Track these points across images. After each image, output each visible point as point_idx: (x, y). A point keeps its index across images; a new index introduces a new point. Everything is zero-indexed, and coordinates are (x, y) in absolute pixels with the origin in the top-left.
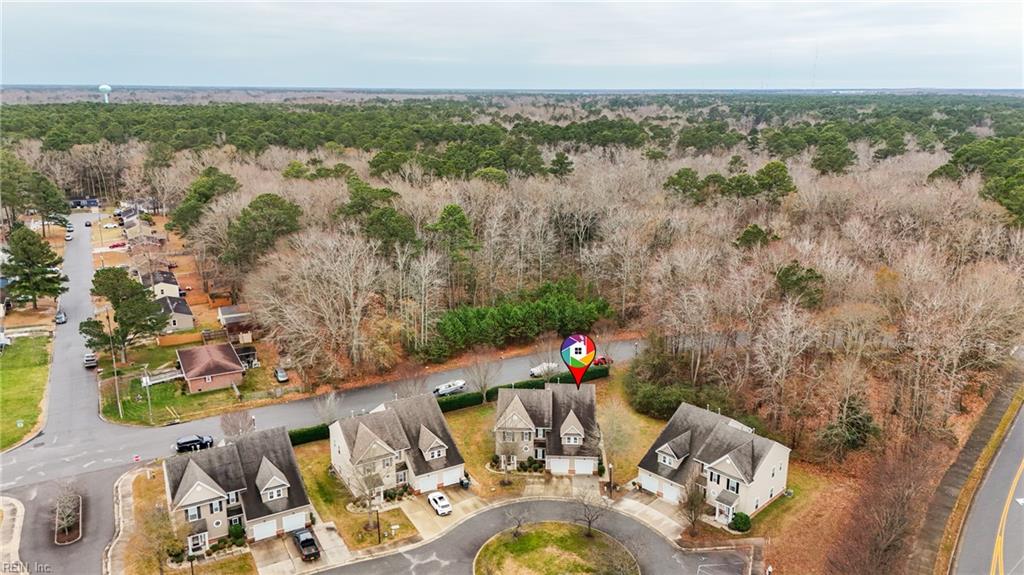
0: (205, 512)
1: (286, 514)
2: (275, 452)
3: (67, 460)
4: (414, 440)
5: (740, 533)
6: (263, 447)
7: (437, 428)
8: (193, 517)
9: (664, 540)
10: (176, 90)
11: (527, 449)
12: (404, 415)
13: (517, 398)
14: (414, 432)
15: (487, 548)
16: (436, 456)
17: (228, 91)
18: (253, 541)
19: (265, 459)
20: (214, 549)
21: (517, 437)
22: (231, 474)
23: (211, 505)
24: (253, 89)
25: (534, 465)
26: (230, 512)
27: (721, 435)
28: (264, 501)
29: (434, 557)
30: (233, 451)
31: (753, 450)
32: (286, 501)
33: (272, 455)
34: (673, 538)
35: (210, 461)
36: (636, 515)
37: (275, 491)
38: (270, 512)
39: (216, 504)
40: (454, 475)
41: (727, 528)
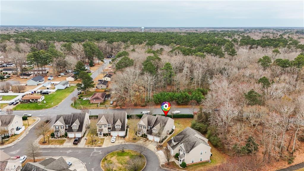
0: (60, 128)
1: (77, 133)
2: (81, 118)
3: (56, 113)
4: (115, 122)
5: (182, 168)
6: (79, 116)
7: (122, 121)
8: (57, 129)
9: (159, 163)
10: (161, 28)
11: (145, 131)
12: (115, 116)
13: (147, 117)
14: (116, 120)
15: (113, 153)
16: (118, 128)
17: (174, 28)
18: (68, 137)
19: (78, 119)
20: (60, 137)
21: (143, 127)
22: (68, 121)
23: (61, 127)
24: (182, 28)
25: (144, 136)
26: (66, 130)
27: (190, 138)
28: (73, 129)
29: (100, 151)
30: (72, 116)
31: (195, 144)
32: (77, 130)
33: (80, 119)
34: (161, 163)
35: (66, 117)
36: (159, 155)
37: (75, 127)
38: (73, 132)
39: (62, 127)
40: (122, 134)
41: (179, 165)
